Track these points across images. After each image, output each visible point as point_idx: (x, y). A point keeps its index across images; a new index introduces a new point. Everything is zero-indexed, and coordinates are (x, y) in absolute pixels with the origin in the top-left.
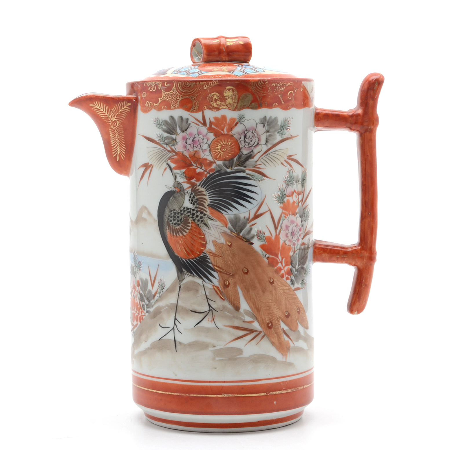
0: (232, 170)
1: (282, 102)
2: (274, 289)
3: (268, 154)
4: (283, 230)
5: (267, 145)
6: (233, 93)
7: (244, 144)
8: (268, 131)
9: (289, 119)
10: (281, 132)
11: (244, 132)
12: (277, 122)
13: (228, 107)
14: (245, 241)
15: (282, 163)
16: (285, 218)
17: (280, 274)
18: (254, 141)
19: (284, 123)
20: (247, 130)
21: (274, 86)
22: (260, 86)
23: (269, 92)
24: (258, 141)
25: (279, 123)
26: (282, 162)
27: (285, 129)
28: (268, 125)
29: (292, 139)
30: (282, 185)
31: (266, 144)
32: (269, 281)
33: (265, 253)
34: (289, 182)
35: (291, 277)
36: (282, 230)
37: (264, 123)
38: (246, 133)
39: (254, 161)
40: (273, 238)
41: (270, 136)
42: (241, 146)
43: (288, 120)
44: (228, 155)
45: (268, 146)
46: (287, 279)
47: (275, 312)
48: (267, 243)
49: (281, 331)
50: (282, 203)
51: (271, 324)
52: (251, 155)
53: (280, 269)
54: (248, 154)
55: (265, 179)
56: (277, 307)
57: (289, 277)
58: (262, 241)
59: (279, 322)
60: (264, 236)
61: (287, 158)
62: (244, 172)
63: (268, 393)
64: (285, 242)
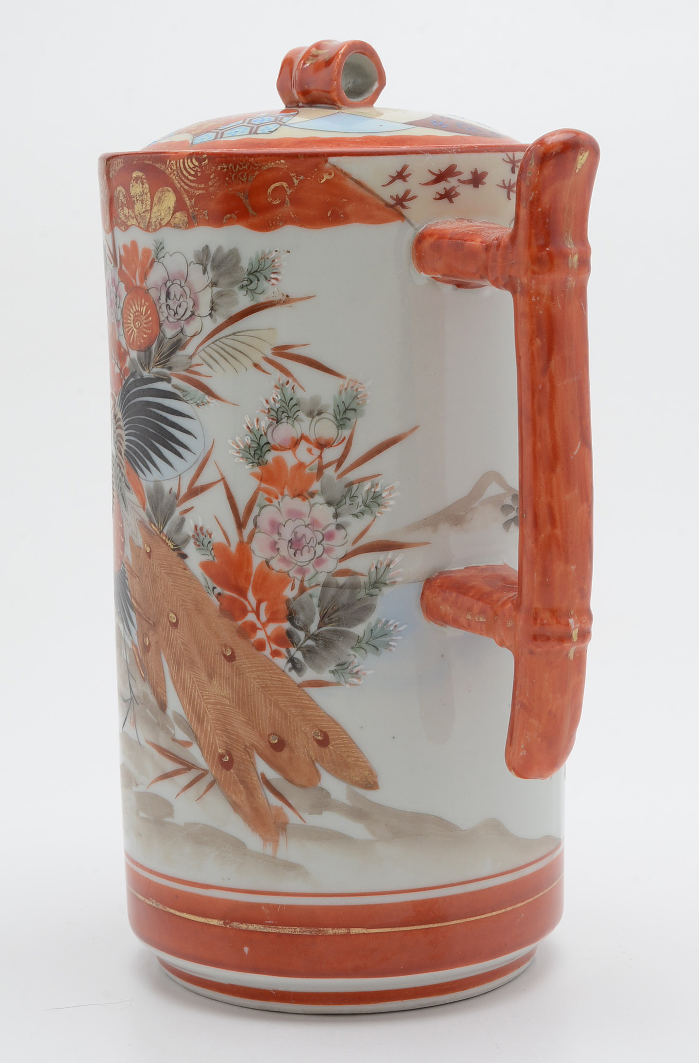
0: (150, 374)
1: (251, 211)
2: (236, 675)
3: (216, 341)
4: (260, 532)
5: (213, 318)
6: (143, 187)
7: (166, 314)
8: (214, 284)
9: (274, 253)
10: (249, 287)
11: (166, 284)
12: (238, 260)
13: (139, 221)
14: (172, 547)
15: (256, 365)
16: (267, 503)
17: (253, 640)
18: (184, 305)
19: (259, 265)
20: (169, 280)
21: (225, 170)
22: (189, 170)
23: (211, 186)
24: (192, 308)
25: (245, 264)
26: (256, 362)
27: (262, 279)
28: (214, 268)
29: (290, 305)
30: (258, 420)
31: (210, 315)
32: (223, 652)
33: (211, 584)
34: (280, 413)
35: (288, 651)
36: (257, 531)
37: (204, 262)
38: (169, 287)
39: (187, 356)
40: (233, 548)
41: (220, 295)
42: (162, 318)
43: (271, 257)
44: (143, 338)
45: (215, 321)
46: (276, 654)
47: (239, 730)
48: (216, 561)
49: (256, 779)
50: (259, 464)
51: (228, 758)
52: (179, 340)
53: (253, 628)
54: (174, 337)
55: (209, 401)
56: (245, 720)
57: (283, 650)
58: (205, 552)
59: (250, 758)
60: (210, 542)
61: (272, 351)
62: (169, 380)
63: (228, 923)
64: (267, 562)
